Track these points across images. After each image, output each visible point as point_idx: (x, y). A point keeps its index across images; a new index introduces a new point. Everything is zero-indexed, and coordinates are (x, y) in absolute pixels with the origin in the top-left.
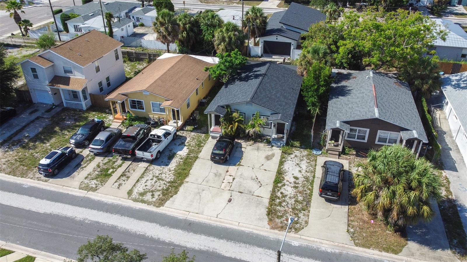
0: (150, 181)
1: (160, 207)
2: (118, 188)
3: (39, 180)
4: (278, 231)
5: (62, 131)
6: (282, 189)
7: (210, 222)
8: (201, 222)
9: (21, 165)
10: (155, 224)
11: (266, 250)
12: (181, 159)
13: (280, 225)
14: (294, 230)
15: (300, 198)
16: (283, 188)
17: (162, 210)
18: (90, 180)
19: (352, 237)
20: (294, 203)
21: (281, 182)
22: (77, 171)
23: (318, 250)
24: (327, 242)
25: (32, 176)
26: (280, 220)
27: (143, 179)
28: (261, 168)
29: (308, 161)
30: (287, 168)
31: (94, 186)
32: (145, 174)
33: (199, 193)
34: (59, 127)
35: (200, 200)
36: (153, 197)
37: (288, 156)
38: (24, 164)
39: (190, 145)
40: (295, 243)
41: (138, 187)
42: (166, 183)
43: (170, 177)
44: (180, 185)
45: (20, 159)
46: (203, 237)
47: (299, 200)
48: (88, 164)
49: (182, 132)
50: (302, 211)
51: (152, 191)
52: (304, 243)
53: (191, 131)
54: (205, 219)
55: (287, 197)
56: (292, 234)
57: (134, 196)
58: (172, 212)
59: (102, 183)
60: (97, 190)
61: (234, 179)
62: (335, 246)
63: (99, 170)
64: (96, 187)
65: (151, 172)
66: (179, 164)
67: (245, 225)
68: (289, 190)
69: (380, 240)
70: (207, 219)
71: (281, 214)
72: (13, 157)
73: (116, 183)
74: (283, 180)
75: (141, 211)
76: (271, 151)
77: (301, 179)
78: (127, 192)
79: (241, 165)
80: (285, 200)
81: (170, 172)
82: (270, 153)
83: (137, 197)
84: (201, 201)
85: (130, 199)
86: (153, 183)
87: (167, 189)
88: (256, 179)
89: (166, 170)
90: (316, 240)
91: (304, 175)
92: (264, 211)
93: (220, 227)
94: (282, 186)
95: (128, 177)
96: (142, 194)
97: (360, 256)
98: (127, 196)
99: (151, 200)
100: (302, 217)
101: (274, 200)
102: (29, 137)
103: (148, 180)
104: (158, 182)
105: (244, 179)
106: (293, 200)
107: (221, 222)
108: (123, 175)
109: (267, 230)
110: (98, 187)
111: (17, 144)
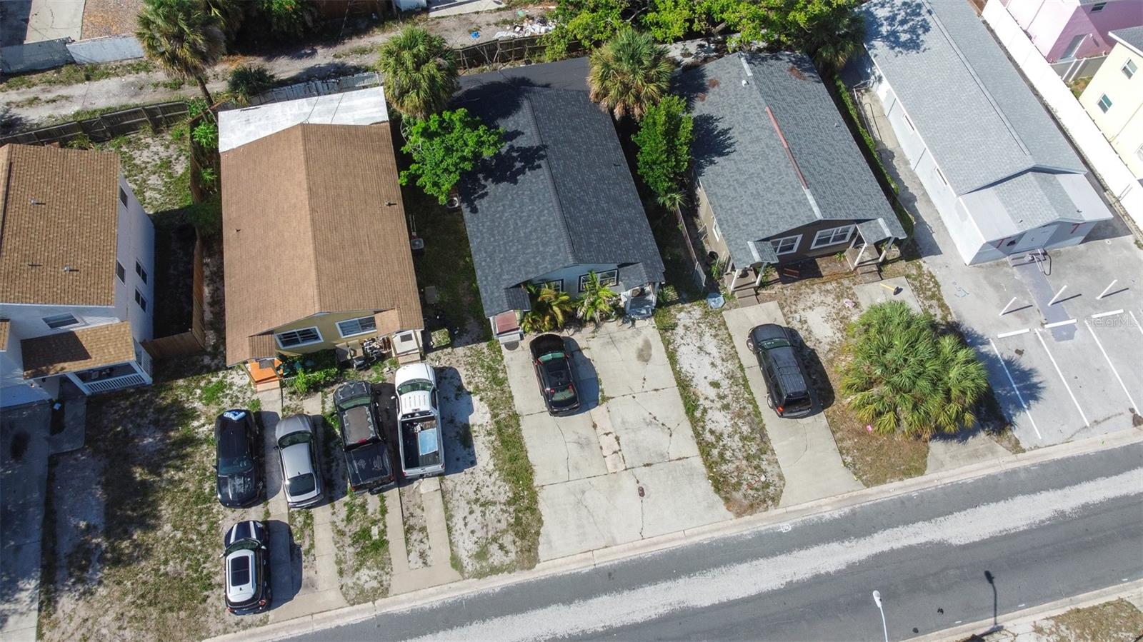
0: (470, 519)
1: (534, 567)
2: (425, 563)
3: (245, 628)
4: (749, 517)
5: (159, 475)
6: (707, 423)
7: (638, 552)
8: (624, 560)
9: (163, 611)
10: (553, 608)
11: (754, 563)
12: (489, 434)
13: (746, 502)
14: (770, 503)
15: (746, 429)
16: (707, 418)
17: (542, 571)
18: (354, 574)
19: (855, 474)
20: (741, 444)
21: (696, 407)
22: (304, 564)
23: (822, 523)
24: (827, 500)
25: (220, 627)
26: (740, 493)
27: (455, 520)
28: (646, 388)
29: (713, 332)
30: (689, 366)
31: (375, 584)
32: (450, 506)
33: (580, 502)
34: (140, 465)
35: (593, 516)
36: (507, 552)
37: (672, 334)
38: (166, 605)
39: (477, 387)
40: (786, 527)
41: (460, 544)
42: (504, 507)
43: (502, 490)
44: (534, 499)
45: (143, 596)
46: (649, 590)
47: (745, 433)
48: (312, 537)
49: (432, 355)
50: (762, 457)
51: (495, 540)
52: (798, 520)
53: (452, 345)
54: (625, 551)
55: (725, 436)
56: (773, 512)
57: (470, 568)
58: (561, 566)
59: (383, 569)
60: (387, 589)
61: (617, 439)
62: (841, 501)
63: (349, 541)
64: (381, 582)
65: (456, 495)
66: (495, 448)
67: (695, 531)
68: (719, 420)
69: (893, 460)
70: (629, 550)
71: (736, 480)
72: (120, 600)
73: (412, 554)
74: (699, 401)
75: (507, 592)
76: (639, 335)
77: (725, 383)
78: (450, 565)
79: (609, 398)
80: (724, 446)
81: (493, 477)
82: (639, 342)
83: (478, 567)
84: (595, 518)
85: (469, 578)
86: (480, 518)
87: (518, 521)
88: (653, 421)
89: (482, 477)
90: (809, 504)
91: (724, 371)
92: (707, 486)
93: (660, 556)
94: (703, 414)
95: (423, 529)
96: (482, 555)
97: (879, 503)
98: (456, 574)
99: (507, 561)
100: (769, 469)
101: (708, 454)
102: (95, 527)
103: (465, 518)
104: (487, 512)
105: (633, 430)
106: (737, 437)
107: (655, 544)
108: (408, 530)
109: (731, 522)
110: (385, 583)
111: (90, 561)
